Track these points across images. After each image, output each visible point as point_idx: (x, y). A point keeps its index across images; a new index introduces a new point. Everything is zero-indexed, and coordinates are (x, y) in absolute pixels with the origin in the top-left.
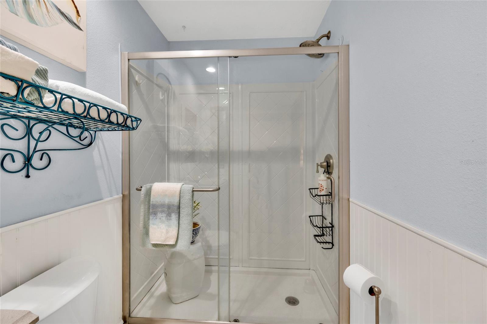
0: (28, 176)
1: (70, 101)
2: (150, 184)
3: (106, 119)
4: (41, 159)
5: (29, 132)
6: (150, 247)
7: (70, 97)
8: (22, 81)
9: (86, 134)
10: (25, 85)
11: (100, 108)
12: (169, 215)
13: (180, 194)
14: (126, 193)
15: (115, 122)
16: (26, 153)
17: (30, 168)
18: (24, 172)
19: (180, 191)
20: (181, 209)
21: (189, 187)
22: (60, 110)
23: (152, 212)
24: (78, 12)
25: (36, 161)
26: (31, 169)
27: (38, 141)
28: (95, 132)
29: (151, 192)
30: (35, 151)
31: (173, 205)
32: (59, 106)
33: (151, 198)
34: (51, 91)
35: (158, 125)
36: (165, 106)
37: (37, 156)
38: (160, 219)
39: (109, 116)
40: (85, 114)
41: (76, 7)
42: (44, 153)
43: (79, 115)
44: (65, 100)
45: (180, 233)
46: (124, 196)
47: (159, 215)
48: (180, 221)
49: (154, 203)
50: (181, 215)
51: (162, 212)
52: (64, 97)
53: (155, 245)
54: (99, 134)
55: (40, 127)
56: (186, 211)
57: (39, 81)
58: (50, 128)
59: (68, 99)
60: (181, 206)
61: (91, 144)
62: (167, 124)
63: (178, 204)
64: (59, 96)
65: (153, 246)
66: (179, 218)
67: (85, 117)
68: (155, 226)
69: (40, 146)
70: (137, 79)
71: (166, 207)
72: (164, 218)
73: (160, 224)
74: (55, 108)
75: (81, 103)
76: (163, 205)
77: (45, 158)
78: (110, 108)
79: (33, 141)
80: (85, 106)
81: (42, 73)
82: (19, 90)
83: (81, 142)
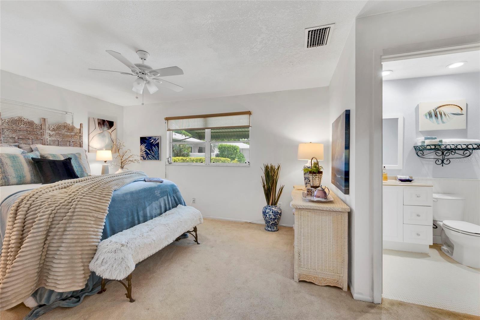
0: (443, 166)
1: (449, 146)
3: (466, 148)
4: (447, 161)
5: (443, 153)
7: (449, 145)
8: (436, 145)
9: (467, 152)
11: (463, 145)
15: (472, 148)
16: (442, 159)
18: (441, 165)
24: (462, 109)
25: (445, 161)
26: (443, 164)
27: (445, 156)
28: (472, 151)
30: (444, 159)
32: (446, 147)
34: (443, 145)
39: (467, 146)
40: (456, 148)
41: (456, 106)
42: (448, 159)
43: (453, 148)
52: (447, 145)
55: (447, 151)
57: (440, 143)
58: (449, 152)
61: (470, 155)
64: (445, 145)
69: (446, 157)
74: (444, 148)
75: (453, 145)
77: (449, 161)
78: (468, 144)
79: (444, 156)
80: (455, 146)
81: (441, 141)
82: (435, 147)
83: (464, 155)
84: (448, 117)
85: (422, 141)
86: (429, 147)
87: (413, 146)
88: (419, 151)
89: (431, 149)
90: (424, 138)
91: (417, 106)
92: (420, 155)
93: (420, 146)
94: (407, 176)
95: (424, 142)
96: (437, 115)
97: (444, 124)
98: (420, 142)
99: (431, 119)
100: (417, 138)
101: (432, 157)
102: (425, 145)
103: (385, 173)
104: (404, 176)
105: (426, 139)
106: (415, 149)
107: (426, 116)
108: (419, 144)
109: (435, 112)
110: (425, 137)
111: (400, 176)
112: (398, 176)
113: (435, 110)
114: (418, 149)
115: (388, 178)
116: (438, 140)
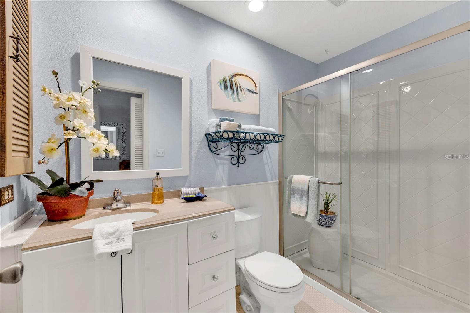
1: (249, 134)
2: (292, 175)
3: (264, 139)
4: (242, 159)
5: (239, 148)
6: (291, 215)
8: (234, 131)
9: (260, 146)
10: (235, 133)
11: (261, 134)
12: (301, 197)
13: (309, 184)
14: (281, 180)
15: (269, 140)
16: (237, 156)
17: (239, 163)
18: (237, 165)
19: (309, 181)
20: (309, 194)
21: (315, 180)
22: (245, 139)
23: (292, 193)
24: (256, 85)
25: (241, 161)
28: (264, 144)
29: (292, 180)
30: (240, 156)
31: (304, 190)
32: (245, 137)
33: (292, 184)
34: (242, 132)
35: (306, 134)
36: (314, 118)
37: (241, 158)
38: (296, 198)
39: (265, 137)
40: (254, 139)
42: (243, 156)
43: (252, 139)
44: (247, 134)
45: (309, 210)
46: (280, 182)
47: (296, 196)
48: (309, 203)
49: (293, 187)
50: (309, 198)
51: (298, 194)
52: (246, 133)
53: (294, 214)
54: (266, 146)
55: (242, 145)
56: (313, 196)
57: (239, 130)
58: (245, 145)
59: (248, 134)
60: (309, 192)
61: (262, 151)
62: (316, 132)
63: (307, 190)
64: (244, 133)
65: (293, 215)
66: (308, 200)
67: (255, 140)
68: (293, 202)
69: (242, 154)
70: (289, 106)
71: (300, 191)
72: (298, 198)
73: (296, 201)
74: (244, 139)
75: (253, 134)
76: (298, 190)
77: (244, 159)
78: (266, 133)
79: (240, 152)
80: (254, 135)
81: (240, 126)
82: (234, 135)
83: (257, 150)
84: (243, 93)
85: (216, 123)
86: (225, 135)
87: (204, 133)
88: (212, 144)
89: (228, 139)
90: (219, 120)
91: (209, 65)
92: (214, 149)
93: (213, 133)
94: (197, 188)
95: (219, 126)
96: (233, 86)
97: (240, 103)
98: (214, 127)
99: (226, 91)
100: (209, 120)
101: (227, 153)
102: (221, 130)
103: (159, 187)
104: (192, 189)
105: (222, 120)
106: (207, 139)
107: (220, 84)
108: (213, 130)
109: (231, 82)
110: (220, 117)
111: (185, 189)
112: (182, 189)
113: (231, 78)
114: (212, 139)
115: (164, 197)
116: (236, 123)
